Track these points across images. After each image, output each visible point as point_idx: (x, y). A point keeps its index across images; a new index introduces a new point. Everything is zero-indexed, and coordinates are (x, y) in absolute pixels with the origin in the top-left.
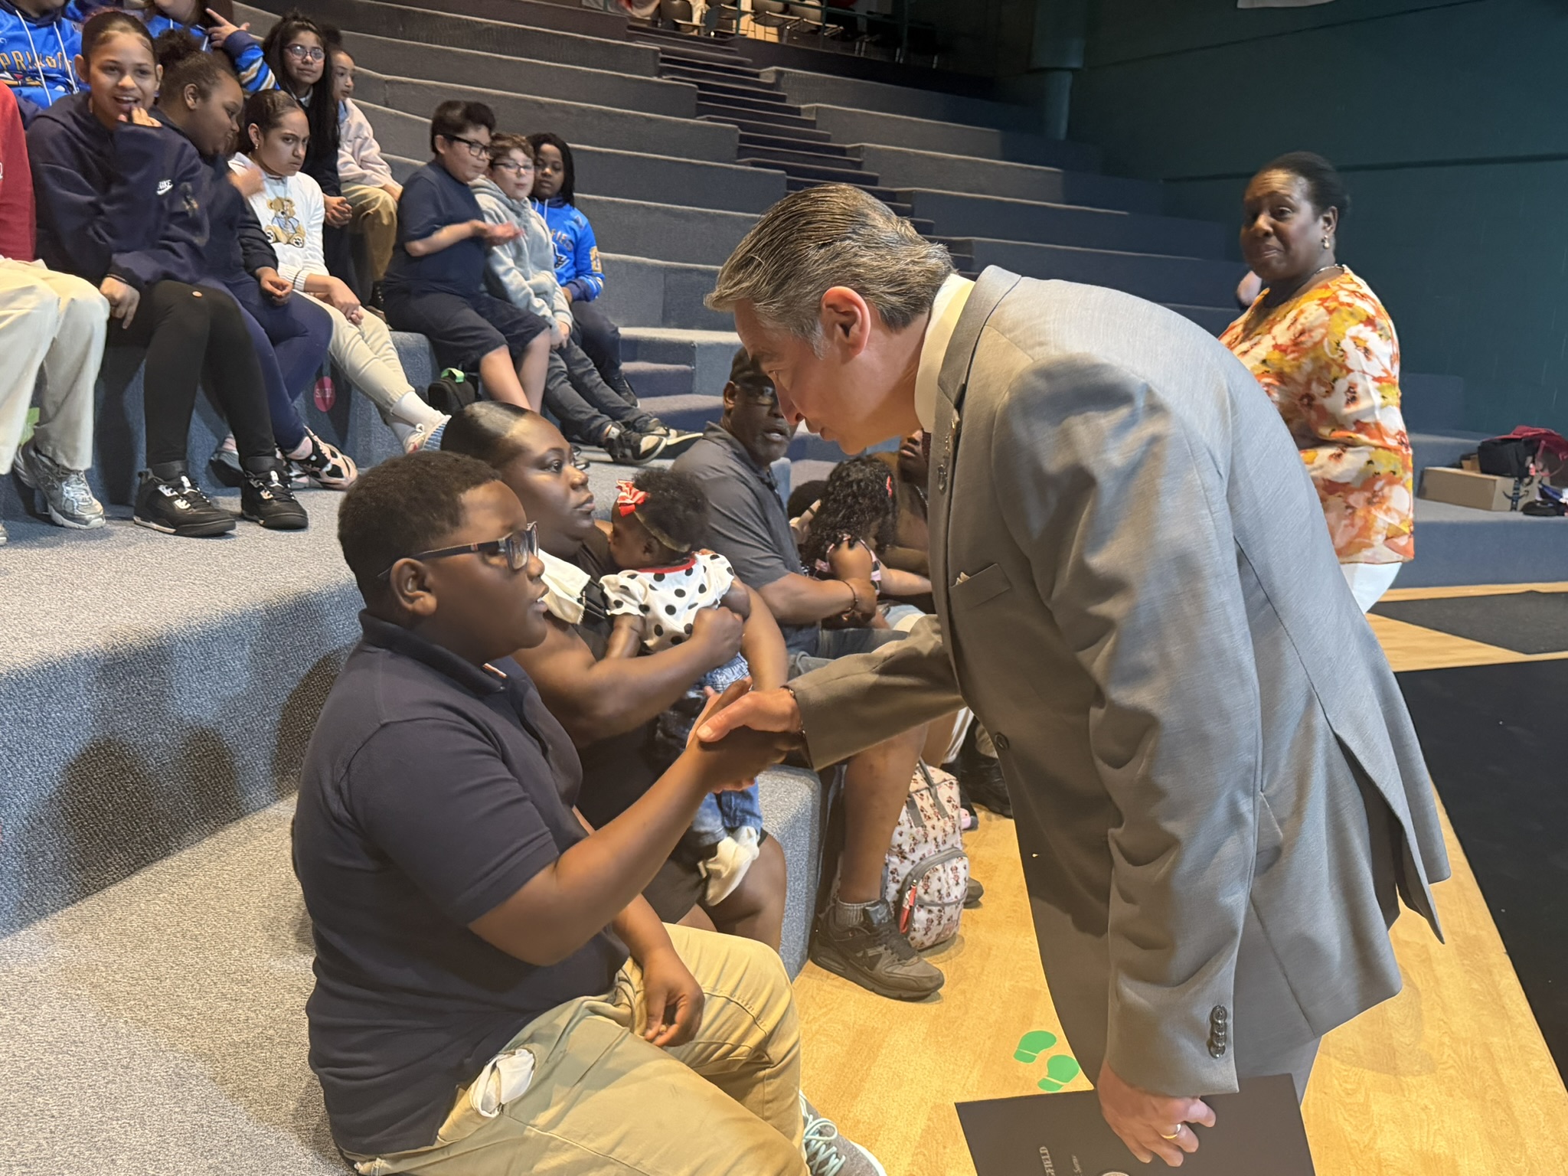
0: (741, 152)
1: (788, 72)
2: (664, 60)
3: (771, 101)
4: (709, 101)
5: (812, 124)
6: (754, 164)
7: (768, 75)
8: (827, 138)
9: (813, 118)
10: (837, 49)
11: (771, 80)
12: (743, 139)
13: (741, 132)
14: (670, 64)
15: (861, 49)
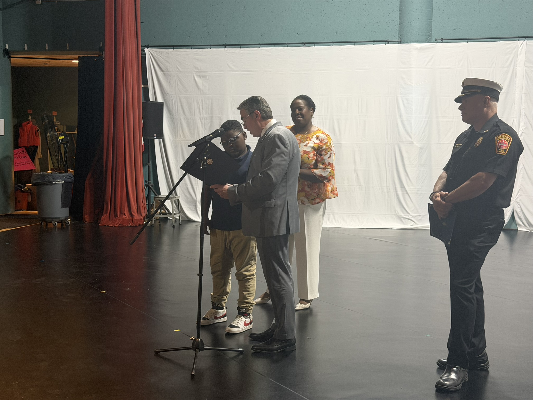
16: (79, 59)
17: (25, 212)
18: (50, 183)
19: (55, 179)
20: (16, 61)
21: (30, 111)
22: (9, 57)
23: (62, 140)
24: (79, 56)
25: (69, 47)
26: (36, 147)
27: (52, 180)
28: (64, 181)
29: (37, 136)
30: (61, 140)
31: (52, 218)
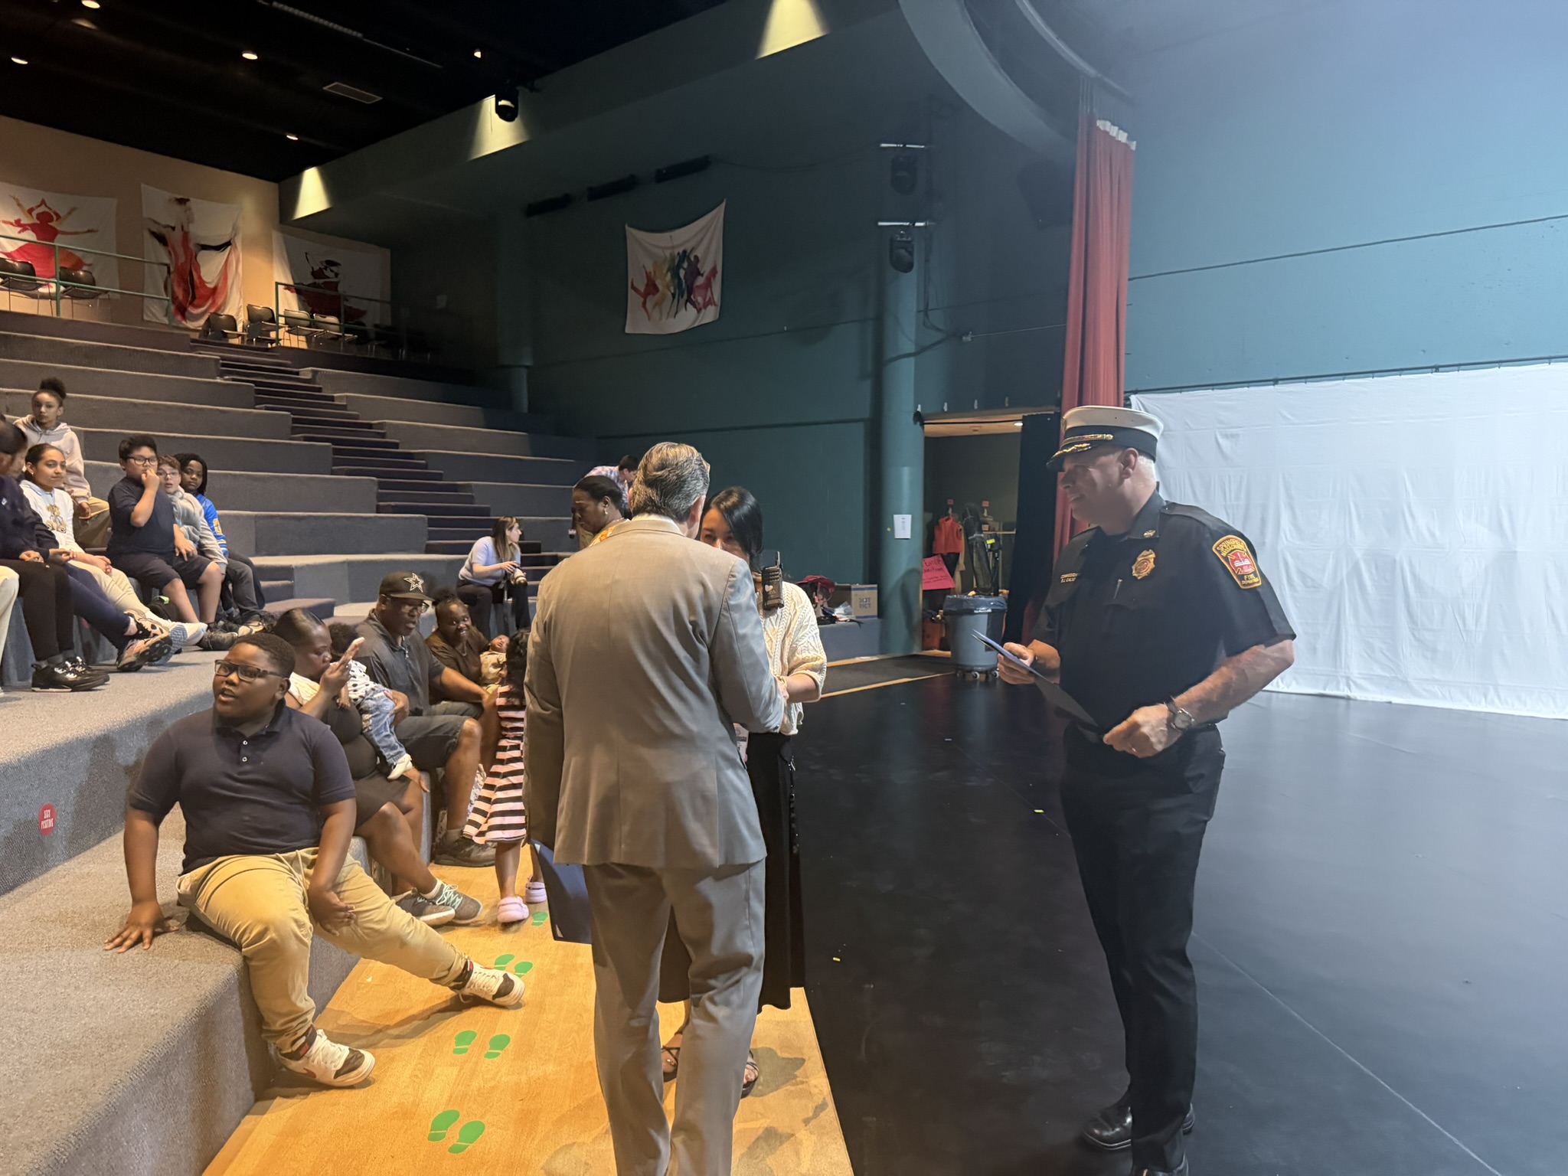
0: (294, 431)
1: (321, 371)
2: (223, 365)
3: (311, 392)
4: (265, 395)
5: (344, 407)
6: (306, 439)
7: (306, 373)
8: (357, 417)
9: (345, 403)
10: (354, 351)
11: (309, 376)
12: (295, 421)
13: (292, 416)
14: (227, 367)
15: (372, 351)
16: (1024, 420)
17: (936, 652)
18: (971, 612)
19: (977, 606)
20: (930, 429)
21: (950, 502)
22: (922, 424)
23: (992, 545)
24: (1024, 416)
25: (1009, 403)
26: (958, 554)
27: (973, 608)
28: (992, 610)
29: (960, 539)
30: (989, 546)
31: (973, 667)
